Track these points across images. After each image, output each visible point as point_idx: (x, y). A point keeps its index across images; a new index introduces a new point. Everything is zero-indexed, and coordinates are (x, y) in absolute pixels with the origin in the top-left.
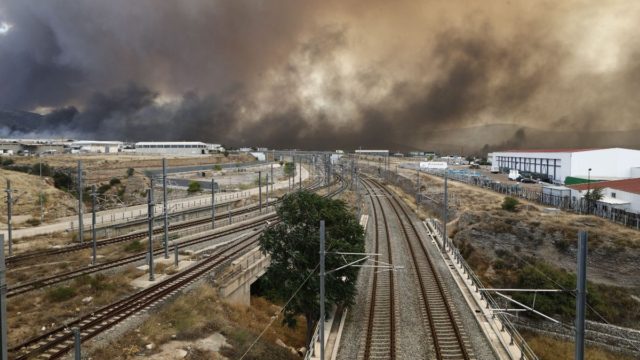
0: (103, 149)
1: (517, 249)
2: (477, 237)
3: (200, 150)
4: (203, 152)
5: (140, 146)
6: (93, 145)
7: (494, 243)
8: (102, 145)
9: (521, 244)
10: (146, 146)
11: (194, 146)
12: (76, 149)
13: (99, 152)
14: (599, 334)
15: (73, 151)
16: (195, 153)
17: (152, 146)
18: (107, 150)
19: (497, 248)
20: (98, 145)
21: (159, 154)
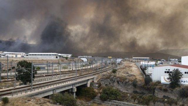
0: (14, 56)
1: (110, 83)
2: (102, 80)
3: (55, 56)
4: (57, 57)
5: (30, 55)
6: (10, 54)
7: (105, 82)
8: (14, 54)
9: (111, 82)
10: (32, 55)
11: (53, 55)
12: (3, 55)
13: (13, 57)
14: (115, 103)
15: (2, 56)
16: (53, 58)
17: (35, 55)
18: (16, 56)
19: (106, 83)
20: (12, 54)
21: (38, 58)
